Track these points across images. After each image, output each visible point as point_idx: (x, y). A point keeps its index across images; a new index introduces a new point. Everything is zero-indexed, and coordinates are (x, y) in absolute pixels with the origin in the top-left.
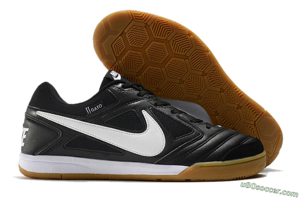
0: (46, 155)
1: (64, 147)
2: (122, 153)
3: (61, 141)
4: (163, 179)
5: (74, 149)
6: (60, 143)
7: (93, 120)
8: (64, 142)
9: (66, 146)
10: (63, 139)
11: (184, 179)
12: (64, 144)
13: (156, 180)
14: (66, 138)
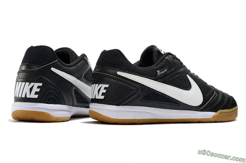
0: (127, 105)
1: (141, 100)
2: (178, 104)
3: (139, 95)
4: (203, 121)
5: (148, 101)
6: (139, 96)
7: (161, 80)
8: (141, 96)
9: (142, 99)
10: (141, 94)
11: (214, 120)
12: (141, 97)
13: (198, 122)
14: (143, 93)
